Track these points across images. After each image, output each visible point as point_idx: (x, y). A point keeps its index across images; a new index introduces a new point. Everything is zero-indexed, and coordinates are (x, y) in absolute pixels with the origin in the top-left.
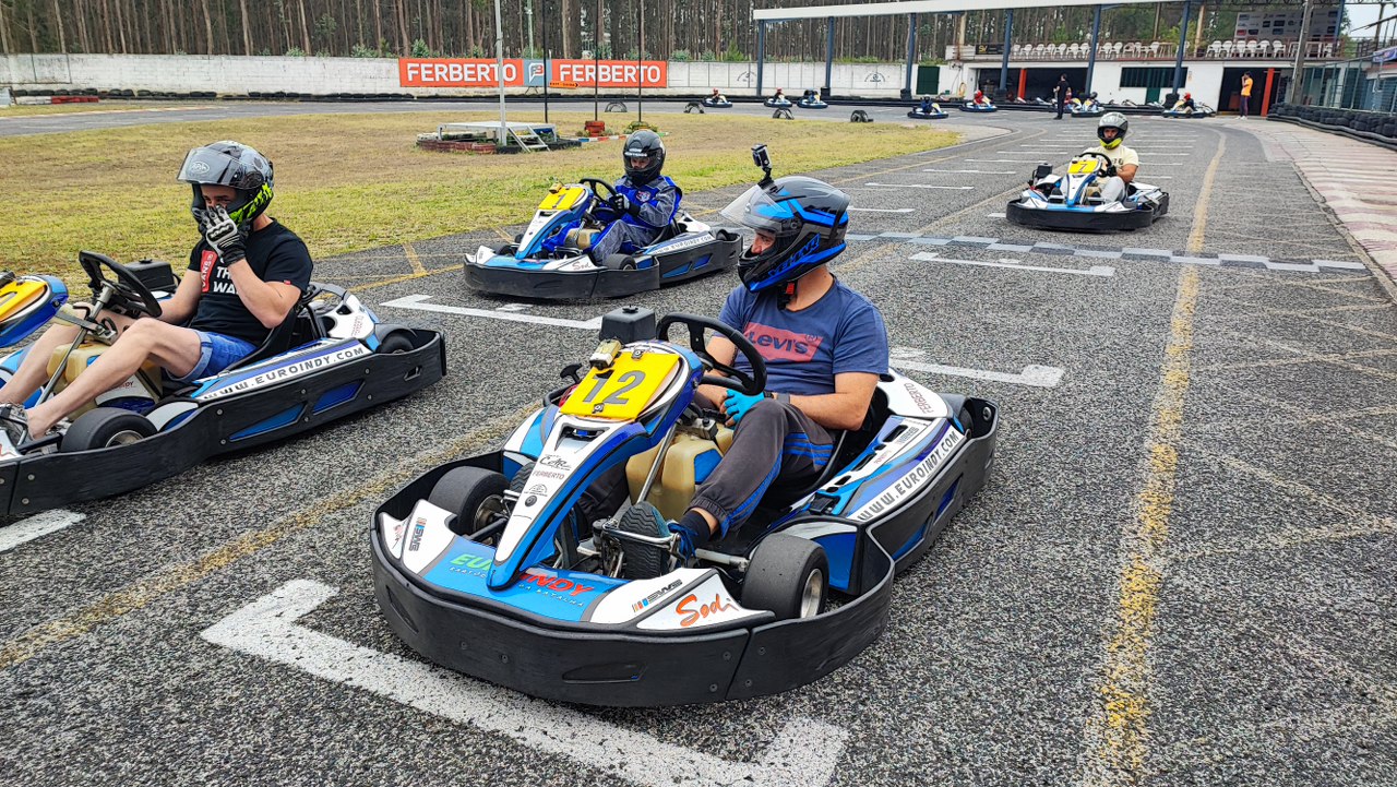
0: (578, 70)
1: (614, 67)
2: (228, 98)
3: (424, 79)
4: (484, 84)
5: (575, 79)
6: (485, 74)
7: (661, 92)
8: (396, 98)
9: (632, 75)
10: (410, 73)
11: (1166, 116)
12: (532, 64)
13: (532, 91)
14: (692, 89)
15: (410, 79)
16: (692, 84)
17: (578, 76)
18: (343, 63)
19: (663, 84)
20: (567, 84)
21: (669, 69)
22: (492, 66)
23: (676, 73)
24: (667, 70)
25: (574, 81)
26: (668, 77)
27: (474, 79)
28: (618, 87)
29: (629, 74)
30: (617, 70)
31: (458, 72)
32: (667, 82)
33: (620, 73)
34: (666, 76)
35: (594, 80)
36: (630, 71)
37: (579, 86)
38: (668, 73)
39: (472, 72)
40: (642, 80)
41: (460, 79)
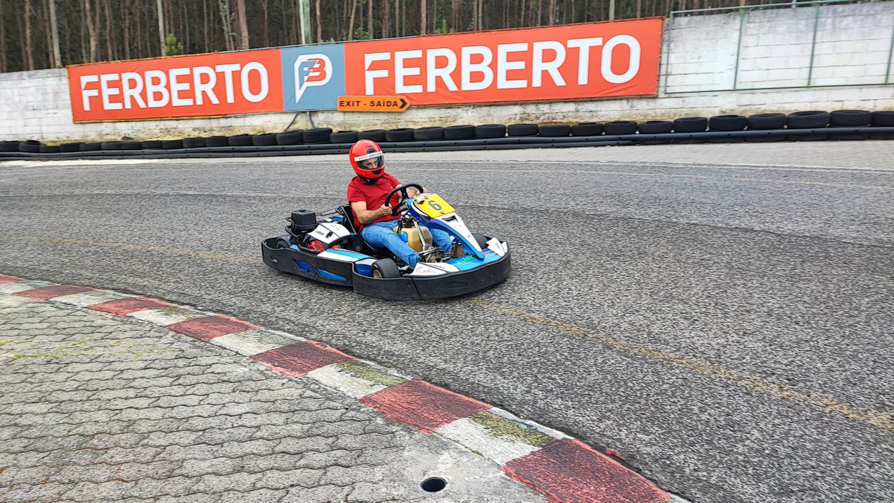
0: (408, 63)
1: (503, 49)
3: (108, 106)
4: (206, 111)
5: (400, 88)
7: (641, 111)
9: (553, 68)
10: (86, 94)
12: (303, 58)
13: (303, 124)
14: (746, 99)
15: (87, 107)
16: (746, 79)
17: (408, 81)
19: (647, 86)
20: (376, 103)
21: (670, 41)
22: (219, 68)
23: (696, 55)
24: (662, 44)
25: (397, 92)
26: (669, 66)
27: (189, 102)
28: (516, 104)
29: (547, 66)
30: (511, 57)
31: (160, 88)
32: (662, 83)
33: (520, 65)
34: (660, 65)
35: (452, 87)
36: (549, 56)
37: (411, 105)
38: (668, 53)
39: (186, 86)
40: (583, 79)
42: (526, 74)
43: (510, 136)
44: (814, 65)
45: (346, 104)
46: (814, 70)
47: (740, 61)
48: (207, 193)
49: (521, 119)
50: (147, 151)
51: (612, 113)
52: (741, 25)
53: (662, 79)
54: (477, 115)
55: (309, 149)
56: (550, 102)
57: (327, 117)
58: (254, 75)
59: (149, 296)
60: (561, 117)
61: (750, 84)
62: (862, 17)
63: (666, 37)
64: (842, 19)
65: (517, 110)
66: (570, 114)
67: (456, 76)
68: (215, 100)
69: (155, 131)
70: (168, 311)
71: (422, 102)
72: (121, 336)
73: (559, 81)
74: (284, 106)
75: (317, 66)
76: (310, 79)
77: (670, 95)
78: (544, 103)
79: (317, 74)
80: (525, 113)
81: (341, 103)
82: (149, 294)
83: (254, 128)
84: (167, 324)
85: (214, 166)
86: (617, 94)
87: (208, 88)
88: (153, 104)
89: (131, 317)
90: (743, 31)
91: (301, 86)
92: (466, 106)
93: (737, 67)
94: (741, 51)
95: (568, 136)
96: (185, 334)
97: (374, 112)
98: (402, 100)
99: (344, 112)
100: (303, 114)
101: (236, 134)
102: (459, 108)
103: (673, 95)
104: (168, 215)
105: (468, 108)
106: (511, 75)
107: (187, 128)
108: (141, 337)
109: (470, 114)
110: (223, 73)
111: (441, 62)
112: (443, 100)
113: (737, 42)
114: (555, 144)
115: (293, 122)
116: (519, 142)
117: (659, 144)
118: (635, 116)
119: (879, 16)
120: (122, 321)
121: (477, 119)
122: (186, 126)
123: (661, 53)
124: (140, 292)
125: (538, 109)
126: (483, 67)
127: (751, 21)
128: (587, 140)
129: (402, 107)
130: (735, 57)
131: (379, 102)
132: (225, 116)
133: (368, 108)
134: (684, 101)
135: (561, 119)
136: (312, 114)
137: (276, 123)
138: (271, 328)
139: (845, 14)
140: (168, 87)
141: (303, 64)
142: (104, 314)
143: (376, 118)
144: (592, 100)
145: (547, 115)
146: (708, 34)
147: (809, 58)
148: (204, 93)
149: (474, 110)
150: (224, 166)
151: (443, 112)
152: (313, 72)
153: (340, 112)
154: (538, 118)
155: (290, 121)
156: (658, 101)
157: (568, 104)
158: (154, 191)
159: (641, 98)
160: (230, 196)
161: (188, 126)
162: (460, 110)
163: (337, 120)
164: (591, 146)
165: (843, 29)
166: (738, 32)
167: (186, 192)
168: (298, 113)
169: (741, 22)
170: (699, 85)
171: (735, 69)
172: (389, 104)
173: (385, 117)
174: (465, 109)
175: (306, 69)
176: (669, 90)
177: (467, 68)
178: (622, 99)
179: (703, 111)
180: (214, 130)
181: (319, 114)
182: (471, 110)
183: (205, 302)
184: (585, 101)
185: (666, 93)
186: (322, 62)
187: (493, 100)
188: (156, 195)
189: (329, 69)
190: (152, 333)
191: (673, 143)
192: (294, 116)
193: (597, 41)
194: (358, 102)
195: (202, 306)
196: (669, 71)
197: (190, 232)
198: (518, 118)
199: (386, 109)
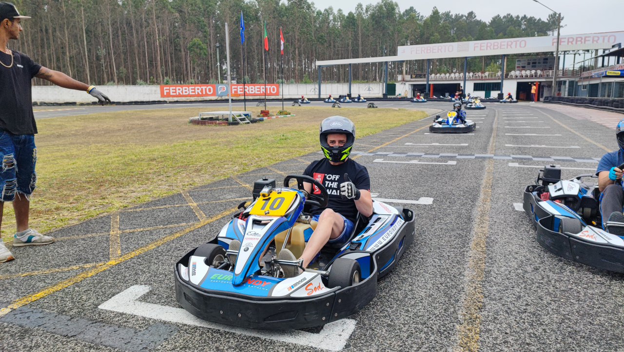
0: (241, 88)
1: (256, 87)
2: (82, 104)
3: (171, 94)
4: (198, 95)
6: (199, 91)
8: (159, 102)
10: (165, 92)
11: (501, 102)
12: (220, 86)
13: (220, 98)
15: (165, 94)
16: (291, 94)
18: (135, 88)
20: (235, 95)
22: (202, 87)
27: (194, 94)
28: (257, 96)
29: (263, 90)
31: (187, 90)
33: (259, 90)
35: (248, 93)
36: (263, 88)
37: (240, 95)
38: (280, 89)
39: (193, 90)
40: (268, 92)
41: (187, 93)
51: (273, 97)
58: (210, 89)
63: (279, 87)
68: (200, 93)
73: (265, 92)
74: (216, 95)
75: (223, 88)
76: (222, 90)
91: (220, 91)
106: (257, 91)
125: (262, 96)
126: (253, 89)
134: (282, 96)
137: (215, 98)
140: (189, 90)
143: (233, 97)
147: (297, 91)
157: (266, 96)
159: (277, 95)
175: (220, 89)
176: (280, 94)
178: (275, 95)
179: (285, 97)
189: (225, 89)
193: (270, 87)
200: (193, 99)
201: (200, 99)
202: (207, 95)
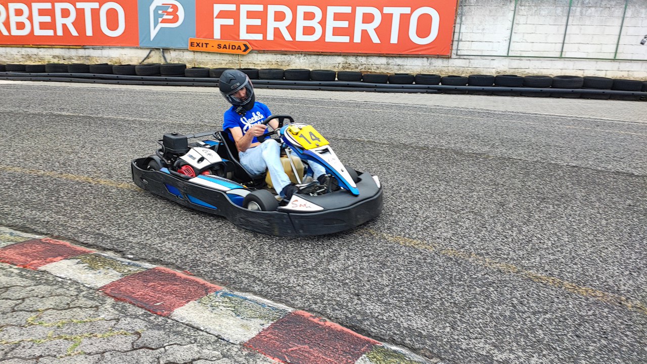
0: (250, 15)
1: (331, 10)
4: (66, 41)
5: (244, 35)
7: (437, 67)
9: (371, 28)
12: (158, 3)
13: (156, 59)
14: (515, 64)
16: (516, 49)
17: (251, 29)
19: (443, 49)
20: (222, 46)
21: (462, 15)
22: (79, 5)
23: (481, 27)
24: (456, 17)
25: (241, 38)
26: (461, 34)
27: (50, 33)
28: (340, 55)
29: (366, 27)
30: (337, 17)
31: (23, 19)
32: (455, 47)
33: (345, 24)
34: (454, 32)
35: (288, 37)
36: (368, 18)
37: (252, 50)
38: (461, 24)
39: (47, 19)
40: (394, 39)
41: (25, 32)
42: (349, 32)
43: (339, 80)
44: (565, 42)
45: (196, 45)
46: (565, 45)
47: (513, 34)
48: (81, 114)
49: (343, 67)
50: (11, 73)
51: (416, 67)
52: (515, 7)
53: (455, 43)
54: (307, 61)
55: (166, 80)
56: (367, 55)
57: (178, 54)
58: (112, 14)
59: (58, 237)
60: (375, 68)
61: (519, 52)
62: (601, 8)
63: (459, 11)
64: (588, 9)
65: (340, 60)
66: (383, 66)
67: (292, 28)
68: (74, 33)
69: (16, 56)
70: (94, 263)
71: (262, 48)
72: (40, 306)
73: (375, 39)
74: (140, 42)
75: (170, 10)
76: (164, 21)
77: (459, 57)
78: (362, 56)
79: (171, 17)
80: (346, 63)
81: (192, 44)
82: (56, 234)
83: (111, 59)
84: (100, 285)
85: (78, 89)
86: (420, 53)
87: (69, 21)
88: (15, 32)
89: (45, 271)
90: (516, 12)
91: (155, 27)
92: (298, 54)
93: (510, 39)
94: (514, 26)
95: (386, 83)
96: (130, 303)
97: (220, 54)
98: (245, 45)
99: (194, 52)
100: (156, 51)
101: (94, 64)
102: (292, 55)
103: (462, 57)
104: (49, 136)
105: (300, 55)
106: (337, 32)
107: (48, 55)
108: (68, 307)
109: (302, 61)
110: (83, 9)
111: (280, 17)
112: (279, 47)
113: (511, 20)
114: (377, 89)
115: (148, 57)
116: (348, 86)
117: (458, 94)
118: (432, 71)
119: (613, 9)
120: (34, 279)
121: (307, 65)
122: (46, 53)
123: (455, 23)
124: (44, 230)
125: (357, 61)
126: (314, 23)
127: (523, 4)
128: (403, 88)
129: (245, 51)
130: (510, 31)
131: (225, 45)
132: (84, 47)
133: (216, 49)
134: (470, 62)
135: (376, 70)
136: (165, 51)
137: (132, 56)
138: (236, 289)
139: (590, 5)
140: (30, 18)
141: (158, 8)
142: (6, 265)
143: (221, 59)
144: (400, 56)
145: (364, 65)
146: (490, 11)
147: (563, 36)
148: (64, 26)
149: (305, 57)
150: (89, 90)
151: (279, 58)
152: (167, 15)
153: (190, 51)
154: (357, 68)
155: (145, 56)
156: (450, 60)
157: (380, 58)
158: (25, 110)
159: (438, 57)
160: (107, 119)
161: (49, 54)
162: (293, 57)
163: (188, 58)
164: (405, 92)
165: (588, 16)
166: (513, 12)
167: (59, 113)
168: (152, 49)
169: (516, 5)
170: (482, 51)
171: (509, 40)
172: (234, 47)
173: (230, 58)
174: (298, 56)
175: (160, 12)
176: (459, 53)
177: (301, 23)
178: (423, 57)
179: (483, 71)
180: (73, 59)
181: (171, 52)
182: (302, 57)
183: (132, 247)
184: (395, 57)
185: (457, 55)
186: (175, 8)
187: (321, 51)
188: (29, 115)
189: (181, 13)
190: (82, 301)
191: (468, 94)
192: (147, 52)
193: (407, 10)
194: (207, 44)
195: (132, 254)
196: (460, 38)
197: (79, 155)
198: (341, 66)
199: (231, 51)
200: (47, 56)
201: (75, 56)
202: (100, 41)
